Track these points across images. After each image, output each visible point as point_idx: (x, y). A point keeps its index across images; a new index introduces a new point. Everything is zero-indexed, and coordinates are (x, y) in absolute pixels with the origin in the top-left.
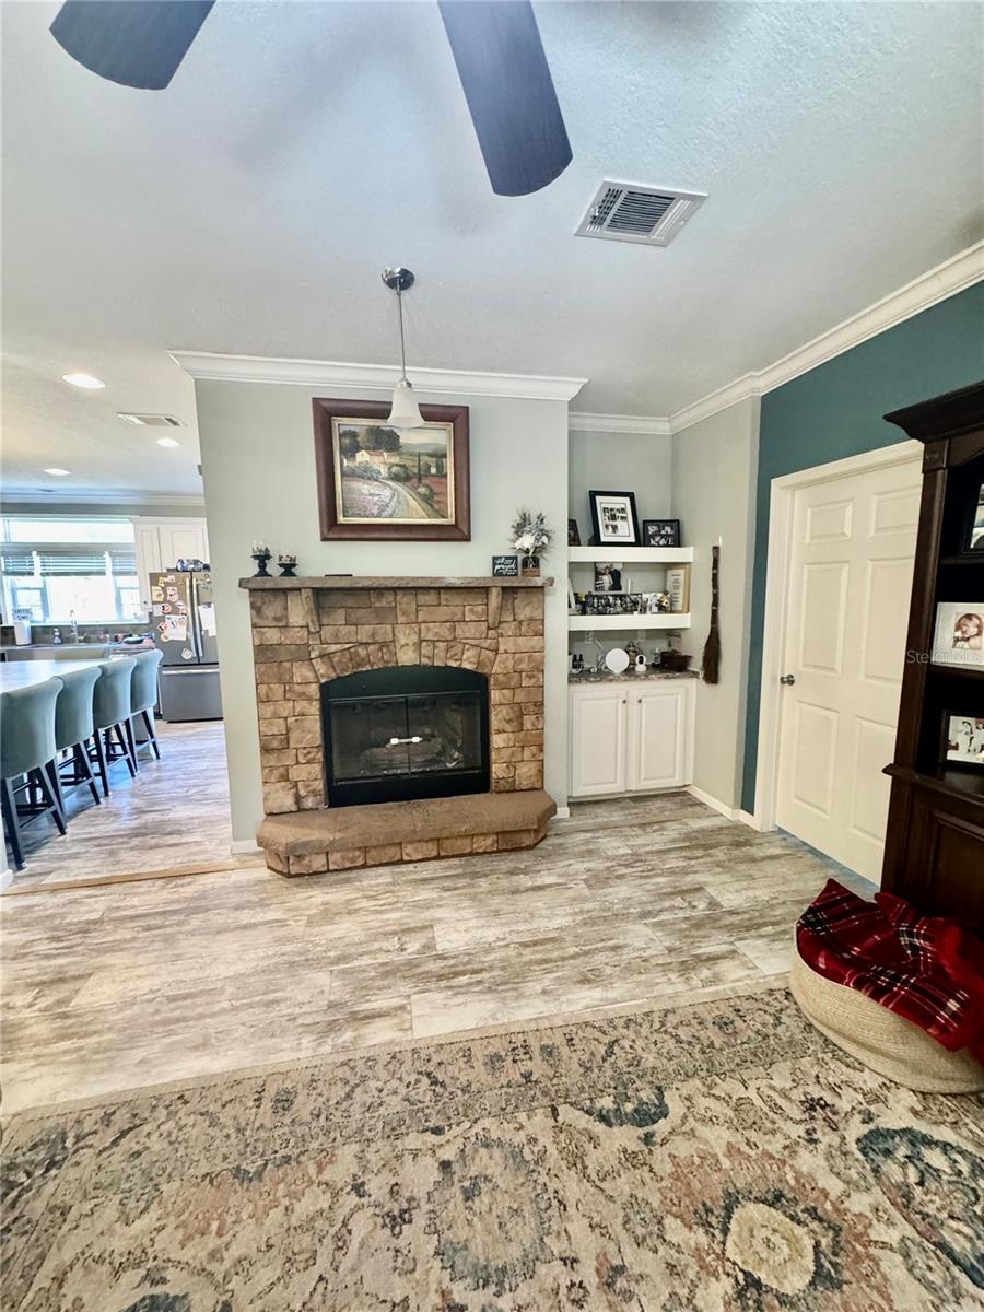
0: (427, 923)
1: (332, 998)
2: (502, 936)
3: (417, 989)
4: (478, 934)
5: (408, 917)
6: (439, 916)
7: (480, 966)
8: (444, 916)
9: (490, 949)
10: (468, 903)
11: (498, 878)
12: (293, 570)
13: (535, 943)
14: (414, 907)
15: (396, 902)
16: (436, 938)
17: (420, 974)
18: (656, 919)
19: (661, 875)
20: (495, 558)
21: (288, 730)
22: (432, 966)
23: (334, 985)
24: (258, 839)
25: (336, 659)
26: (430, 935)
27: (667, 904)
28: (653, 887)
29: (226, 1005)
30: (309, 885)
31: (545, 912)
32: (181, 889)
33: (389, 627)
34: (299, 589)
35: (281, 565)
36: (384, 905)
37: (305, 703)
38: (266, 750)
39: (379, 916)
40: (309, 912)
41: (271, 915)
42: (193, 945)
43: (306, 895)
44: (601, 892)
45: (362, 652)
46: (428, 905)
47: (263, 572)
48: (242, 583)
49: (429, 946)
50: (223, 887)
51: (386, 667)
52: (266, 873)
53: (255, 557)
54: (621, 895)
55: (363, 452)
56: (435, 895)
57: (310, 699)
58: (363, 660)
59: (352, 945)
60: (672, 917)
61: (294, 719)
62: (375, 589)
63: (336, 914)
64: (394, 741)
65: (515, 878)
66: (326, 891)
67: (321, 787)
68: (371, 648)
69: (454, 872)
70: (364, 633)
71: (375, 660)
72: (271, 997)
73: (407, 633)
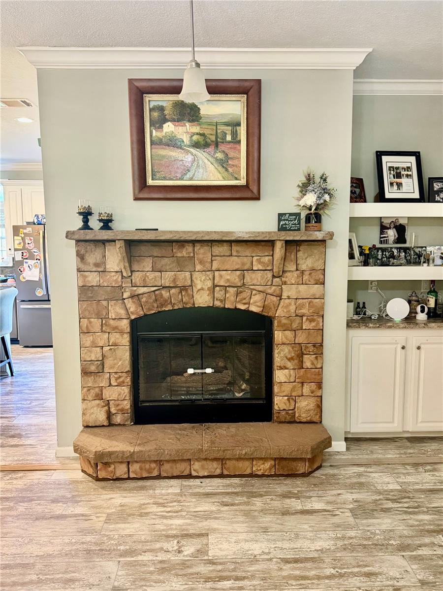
0: (204, 532)
1: (116, 584)
2: (267, 551)
3: (187, 586)
4: (246, 546)
5: (190, 525)
6: (216, 526)
7: (244, 574)
8: (220, 527)
9: (254, 560)
10: (241, 519)
11: (272, 500)
12: (110, 224)
13: (296, 561)
14: (195, 516)
15: (181, 511)
16: (210, 546)
17: (192, 574)
18: (414, 553)
19: (427, 513)
20: (280, 215)
21: (103, 356)
22: (202, 569)
23: (120, 573)
24: (74, 447)
25: (144, 300)
26: (205, 542)
27: (427, 540)
28: (416, 523)
29: (34, 577)
30: (112, 489)
31: (310, 534)
32: (15, 482)
33: (188, 274)
34: (114, 241)
35: (100, 221)
36: (169, 512)
37: (118, 335)
38: (85, 373)
39: (165, 521)
40: (109, 511)
41: (78, 510)
42: (17, 527)
43: (109, 496)
44: (365, 521)
45: (165, 294)
46: (207, 516)
47: (86, 226)
48: (69, 235)
49: (202, 552)
50: (46, 484)
51: (184, 308)
52: (80, 475)
53: (80, 213)
54: (384, 527)
55: (169, 123)
56: (214, 508)
57: (122, 332)
58: (166, 301)
59: (140, 542)
60: (431, 553)
61: (109, 348)
62: (177, 241)
63: (129, 515)
64: (191, 371)
65: (288, 501)
66: (125, 495)
67: (129, 406)
68: (173, 291)
69: (234, 490)
70: (167, 278)
71: (175, 301)
72: (68, 576)
73: (203, 278)
